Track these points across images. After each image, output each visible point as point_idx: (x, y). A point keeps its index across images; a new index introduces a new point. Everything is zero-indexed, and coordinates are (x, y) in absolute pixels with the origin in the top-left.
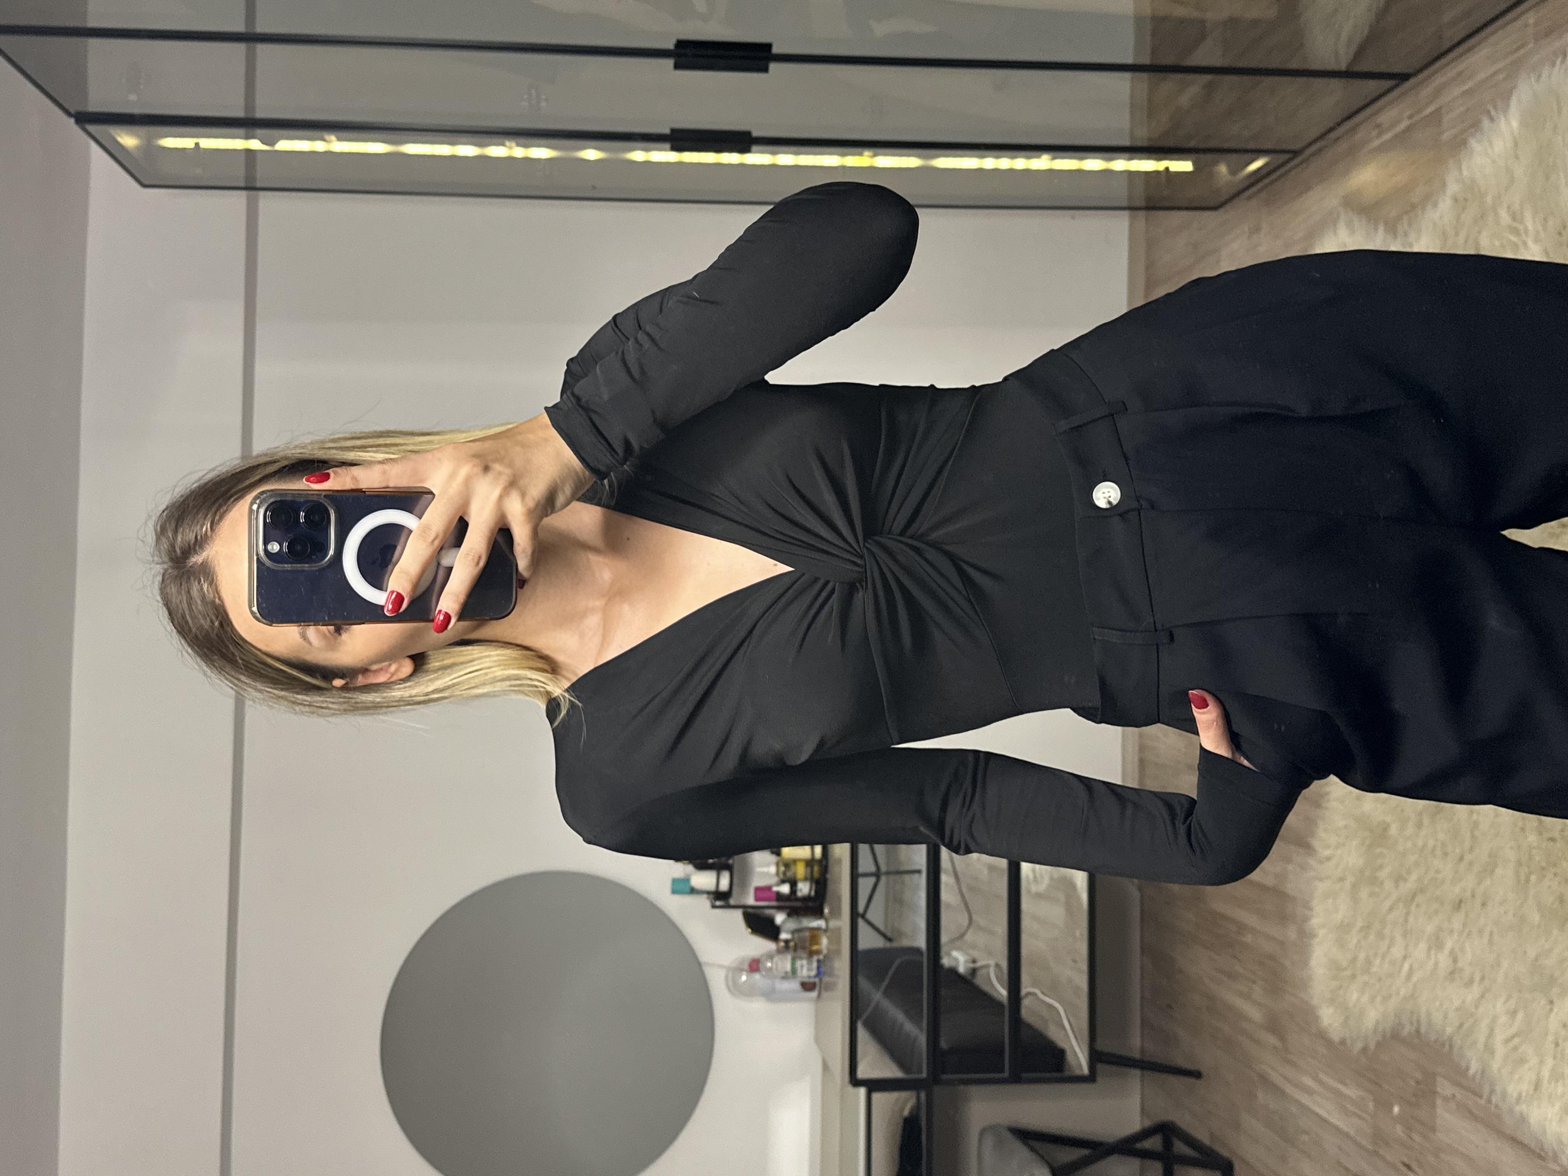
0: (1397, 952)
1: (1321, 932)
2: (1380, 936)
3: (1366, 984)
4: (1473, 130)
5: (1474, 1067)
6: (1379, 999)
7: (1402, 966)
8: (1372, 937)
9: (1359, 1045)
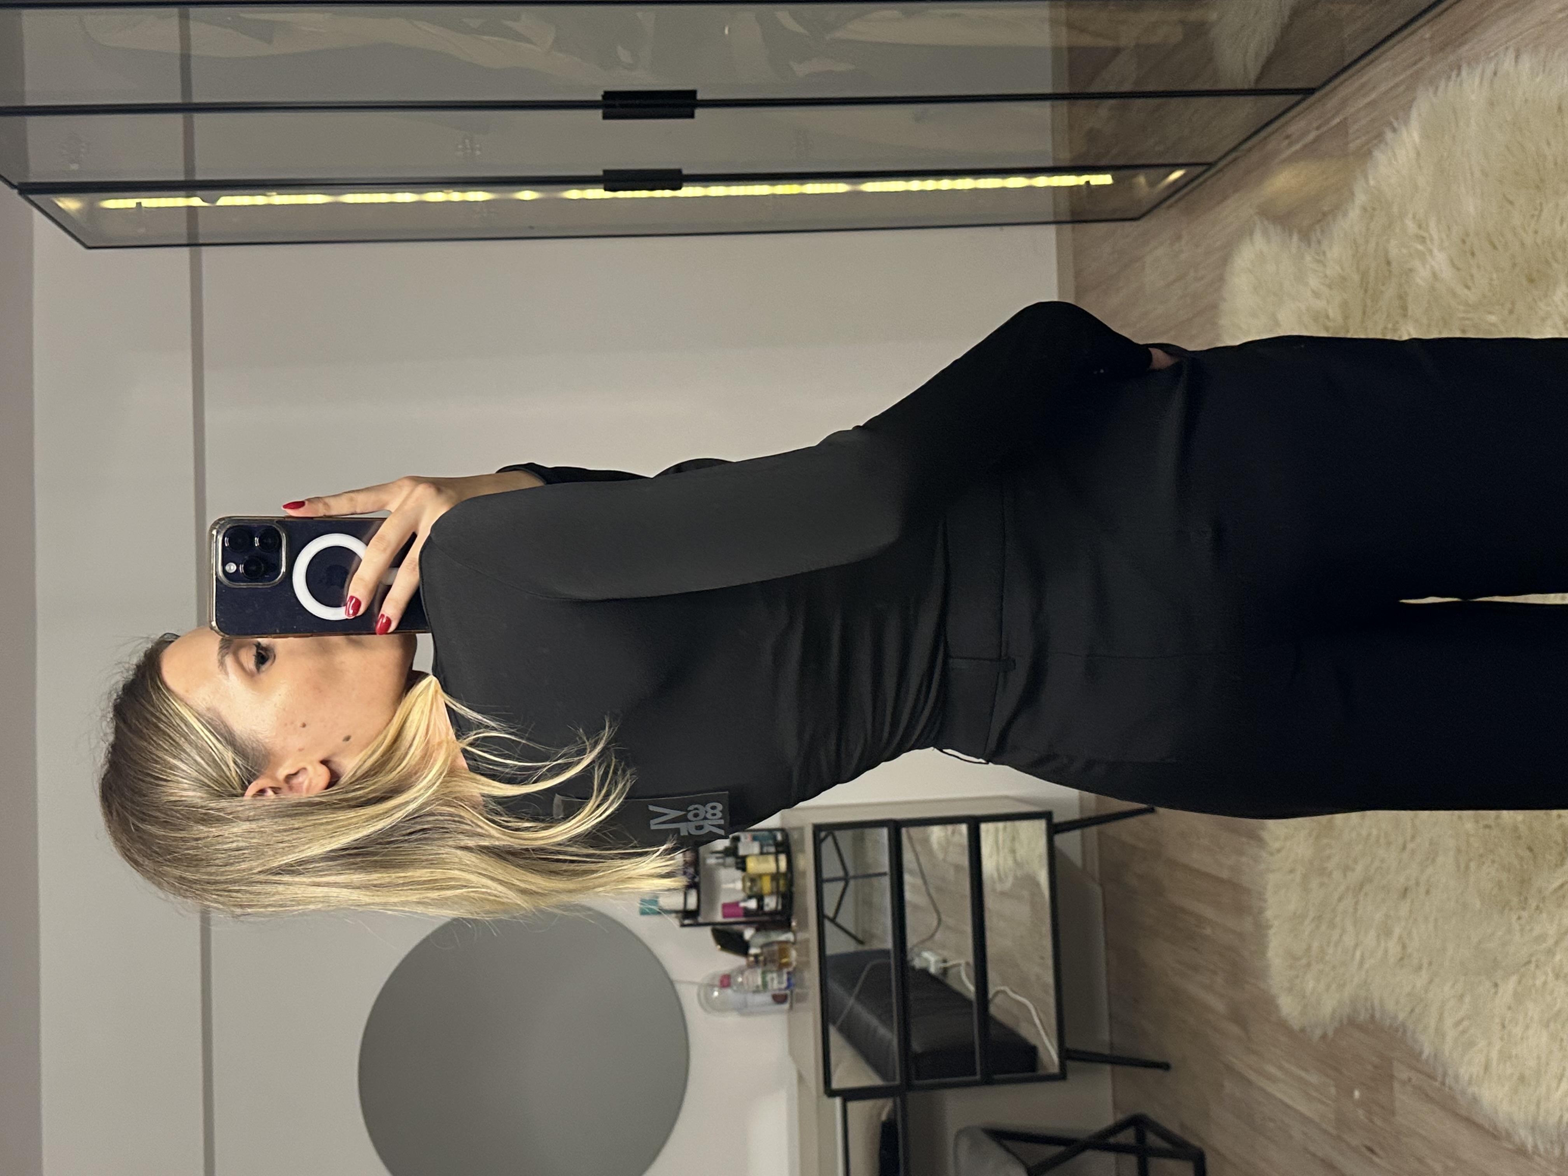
0: (1349, 940)
1: (1276, 923)
2: (1332, 925)
3: (1321, 972)
4: (1375, 142)
5: (1427, 1051)
6: (1334, 986)
7: (1353, 955)
8: (1323, 927)
9: (1318, 1032)
